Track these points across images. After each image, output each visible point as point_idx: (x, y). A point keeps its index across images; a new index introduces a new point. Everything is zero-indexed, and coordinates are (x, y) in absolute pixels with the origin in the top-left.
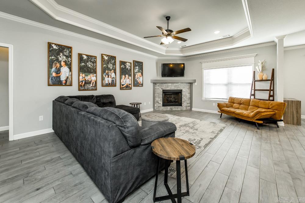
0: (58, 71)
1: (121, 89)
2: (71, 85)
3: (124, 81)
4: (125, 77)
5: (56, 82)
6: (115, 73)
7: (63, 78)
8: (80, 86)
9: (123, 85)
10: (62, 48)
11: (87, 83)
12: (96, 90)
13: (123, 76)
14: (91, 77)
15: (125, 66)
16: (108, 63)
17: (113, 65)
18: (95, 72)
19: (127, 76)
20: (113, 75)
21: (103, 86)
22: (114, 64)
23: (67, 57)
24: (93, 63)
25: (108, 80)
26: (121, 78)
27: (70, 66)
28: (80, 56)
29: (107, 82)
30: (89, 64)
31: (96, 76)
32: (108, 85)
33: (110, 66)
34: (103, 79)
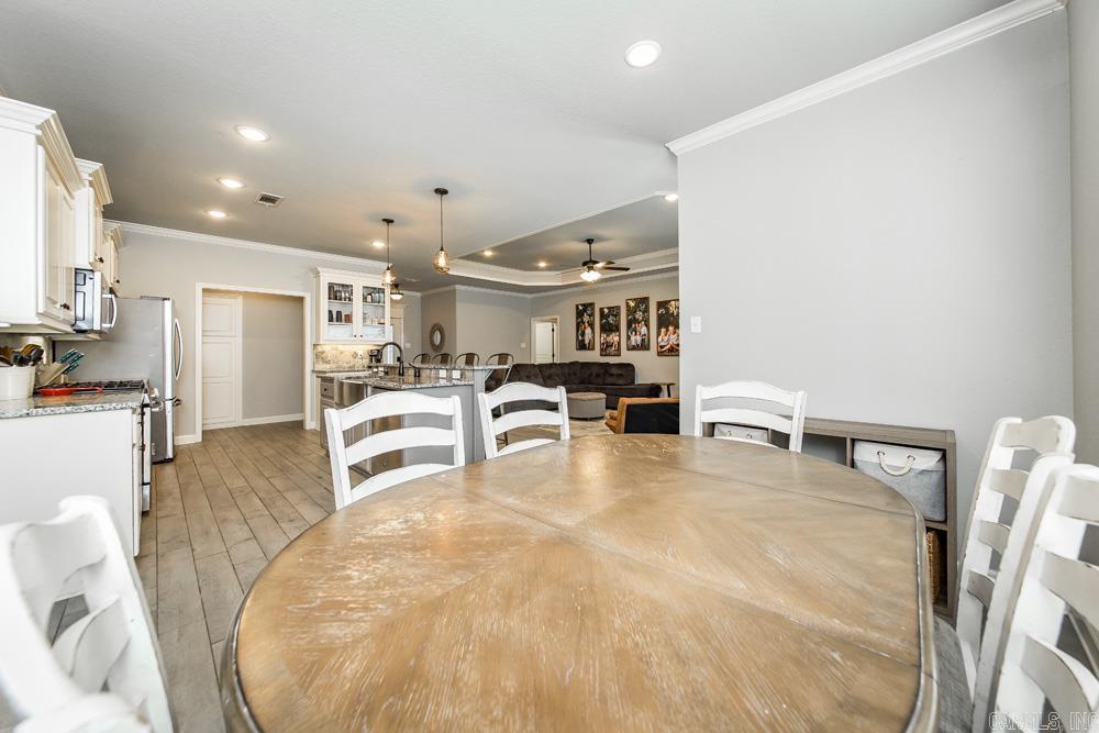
0: (583, 334)
1: (660, 354)
2: (593, 349)
3: (666, 338)
4: (667, 330)
5: (582, 346)
6: (647, 326)
7: (587, 342)
8: (602, 350)
9: (662, 347)
10: (586, 306)
11: (609, 345)
12: (619, 355)
13: (663, 330)
14: (614, 338)
15: (667, 309)
16: (635, 312)
17: (643, 313)
18: (617, 329)
19: (671, 328)
20: (644, 330)
21: (628, 350)
22: (646, 310)
23: (589, 316)
24: (615, 316)
25: (636, 339)
26: (659, 334)
27: (592, 325)
28: (602, 310)
29: (633, 343)
30: (611, 320)
31: (619, 336)
32: (634, 348)
33: (639, 315)
34: (629, 338)
